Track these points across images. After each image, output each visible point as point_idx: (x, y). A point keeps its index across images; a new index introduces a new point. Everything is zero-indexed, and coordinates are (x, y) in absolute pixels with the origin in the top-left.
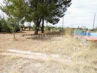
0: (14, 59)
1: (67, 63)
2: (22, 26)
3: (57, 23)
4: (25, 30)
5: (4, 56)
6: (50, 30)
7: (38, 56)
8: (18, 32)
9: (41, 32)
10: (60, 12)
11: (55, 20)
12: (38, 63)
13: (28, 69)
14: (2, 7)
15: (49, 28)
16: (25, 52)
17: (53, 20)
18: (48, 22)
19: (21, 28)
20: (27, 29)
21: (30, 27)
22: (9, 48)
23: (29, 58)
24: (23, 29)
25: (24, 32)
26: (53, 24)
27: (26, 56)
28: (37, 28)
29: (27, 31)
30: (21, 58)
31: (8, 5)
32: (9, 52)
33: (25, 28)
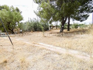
0: (41, 49)
1: (84, 59)
2: (50, 26)
3: (86, 19)
4: (53, 29)
5: (36, 47)
6: (77, 28)
7: (58, 49)
8: (47, 31)
9: (67, 30)
10: (90, 6)
11: (82, 17)
12: (56, 55)
13: (48, 56)
14: (37, 13)
15: (76, 26)
16: (49, 46)
17: (81, 17)
18: (75, 20)
19: (50, 28)
20: (54, 28)
21: (57, 26)
22: (39, 42)
23: (51, 50)
24: (52, 28)
25: (52, 31)
26: (81, 21)
27: (49, 49)
28: (63, 26)
29: (55, 29)
30: (45, 49)
31: (40, 10)
32: (39, 44)
33: (52, 27)
